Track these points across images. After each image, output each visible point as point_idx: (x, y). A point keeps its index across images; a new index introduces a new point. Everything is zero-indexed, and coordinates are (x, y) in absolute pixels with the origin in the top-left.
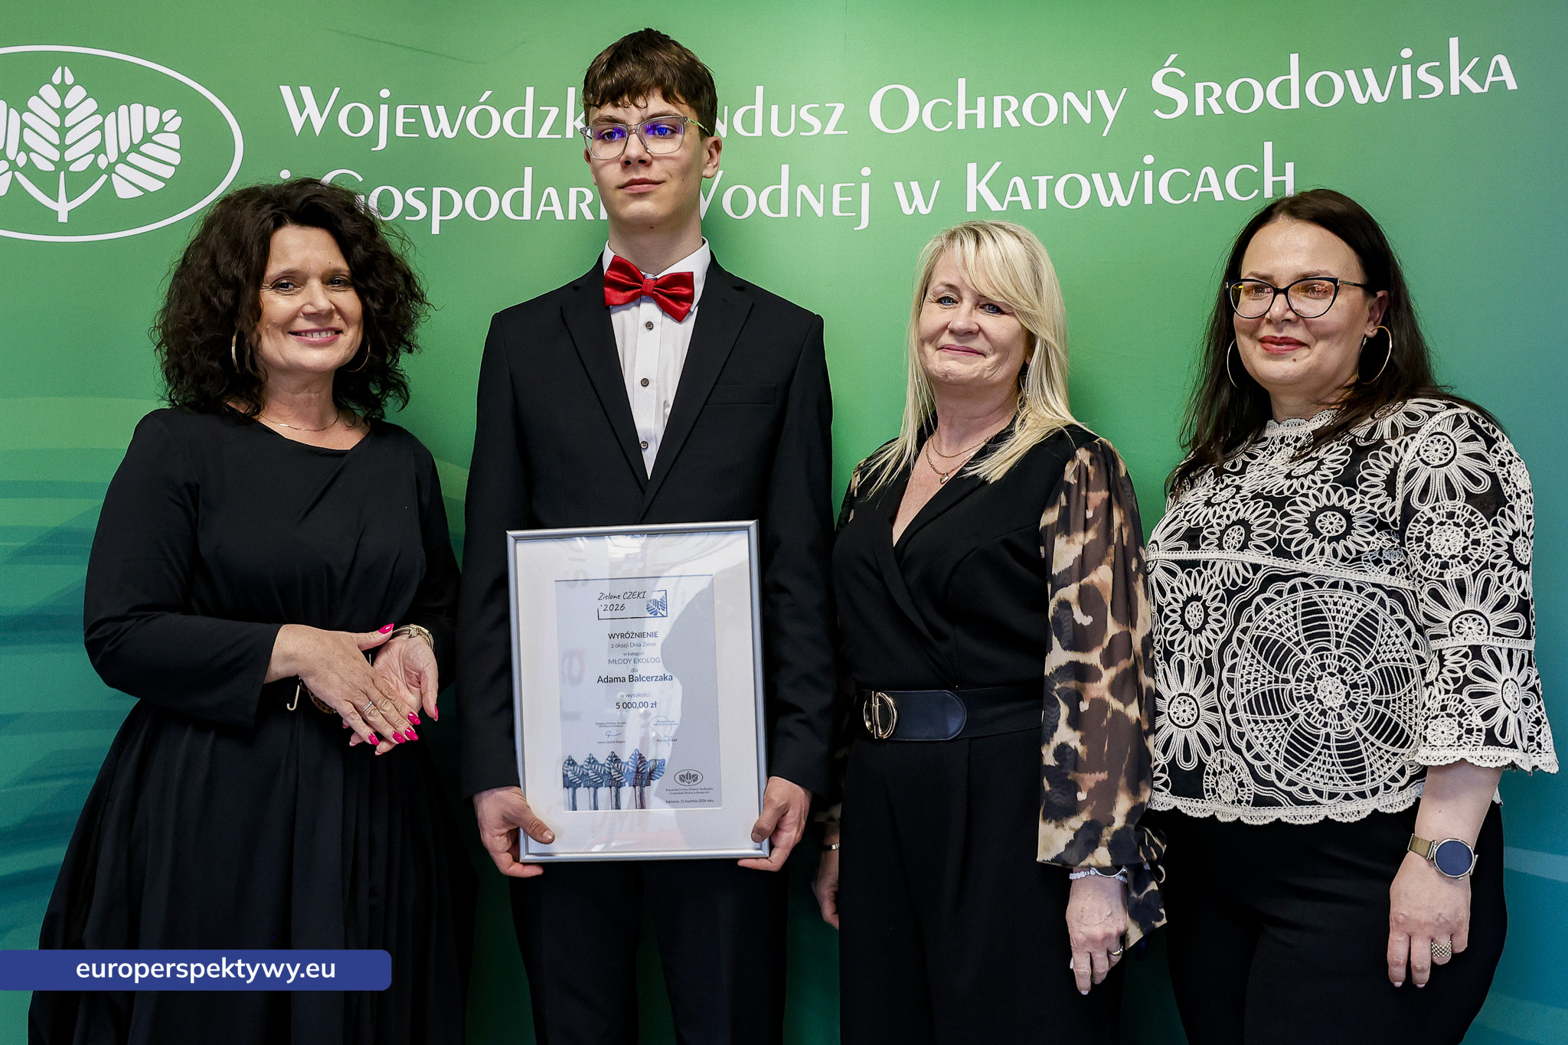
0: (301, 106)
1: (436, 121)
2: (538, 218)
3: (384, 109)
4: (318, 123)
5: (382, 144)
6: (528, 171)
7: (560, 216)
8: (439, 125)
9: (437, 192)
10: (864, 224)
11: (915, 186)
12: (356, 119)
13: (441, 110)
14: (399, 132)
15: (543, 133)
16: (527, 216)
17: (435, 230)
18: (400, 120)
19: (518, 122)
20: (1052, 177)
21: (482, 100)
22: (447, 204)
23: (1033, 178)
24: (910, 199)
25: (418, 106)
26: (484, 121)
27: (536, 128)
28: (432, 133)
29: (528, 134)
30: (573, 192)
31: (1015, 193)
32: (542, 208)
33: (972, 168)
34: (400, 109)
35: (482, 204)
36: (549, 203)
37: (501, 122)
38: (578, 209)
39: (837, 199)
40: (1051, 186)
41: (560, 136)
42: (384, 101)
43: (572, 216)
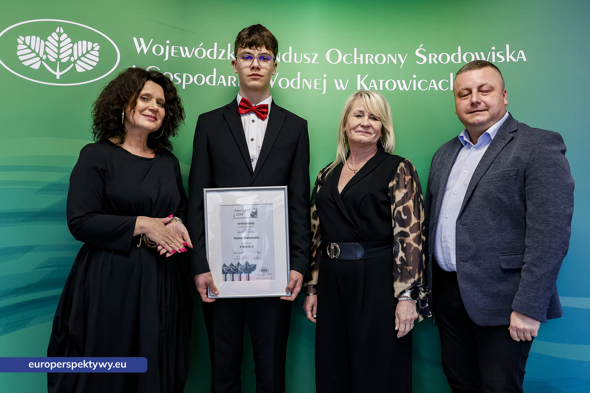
0: (140, 45)
1: (185, 52)
2: (218, 85)
3: (168, 47)
4: (146, 50)
5: (167, 58)
6: (215, 70)
7: (225, 85)
8: (186, 53)
9: (184, 75)
10: (324, 92)
11: (341, 81)
12: (158, 50)
13: (186, 48)
14: (172, 55)
15: (220, 58)
16: (214, 84)
17: (184, 87)
18: (173, 51)
19: (212, 53)
20: (384, 80)
21: (200, 46)
22: (188, 79)
23: (378, 80)
24: (339, 85)
25: (179, 47)
26: (200, 53)
27: (218, 55)
28: (183, 56)
29: (215, 58)
30: (230, 77)
31: (373, 84)
32: (219, 82)
33: (359, 76)
34: (173, 47)
35: (199, 79)
36: (222, 80)
37: (206, 53)
38: (231, 83)
39: (315, 84)
40: (384, 83)
41: (225, 59)
42: (168, 44)
43: (229, 85)
